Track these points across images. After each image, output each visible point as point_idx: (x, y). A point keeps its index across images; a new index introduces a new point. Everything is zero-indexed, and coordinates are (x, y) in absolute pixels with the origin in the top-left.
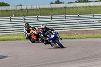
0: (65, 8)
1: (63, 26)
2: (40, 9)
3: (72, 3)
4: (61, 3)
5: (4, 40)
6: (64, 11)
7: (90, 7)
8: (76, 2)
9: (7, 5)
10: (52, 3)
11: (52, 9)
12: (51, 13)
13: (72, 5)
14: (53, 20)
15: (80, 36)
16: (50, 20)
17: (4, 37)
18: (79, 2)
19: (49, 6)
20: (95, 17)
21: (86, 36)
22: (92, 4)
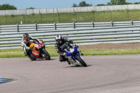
0: (93, 12)
1: (91, 37)
2: (59, 14)
3: (103, 5)
4: (88, 5)
5: (8, 57)
6: (92, 17)
7: (128, 11)
8: (109, 4)
9: (13, 8)
10: (75, 6)
11: (75, 14)
12: (73, 19)
13: (103, 8)
14: (76, 29)
15: (114, 51)
16: (72, 29)
17: (9, 53)
18: (113, 4)
19: (71, 10)
20: (135, 25)
21: (122, 50)
22: (131, 7)
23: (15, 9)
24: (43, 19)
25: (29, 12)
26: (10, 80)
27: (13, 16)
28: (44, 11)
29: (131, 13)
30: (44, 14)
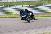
0: (30, 1)
2: (17, 2)
6: (29, 3)
11: (23, 2)
12: (22, 4)
14: (23, 7)
16: (22, 7)
19: (21, 1)
20: (45, 6)
24: (11, 4)
25: (6, 1)
28: (11, 1)
29: (43, 2)
30: (12, 2)
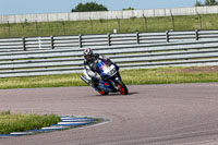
10: (198, 5)
11: (199, 17)
12: (196, 26)
19: (192, 11)
23: (105, 9)
24: (149, 26)
25: (127, 15)
26: (97, 120)
27: (101, 21)
